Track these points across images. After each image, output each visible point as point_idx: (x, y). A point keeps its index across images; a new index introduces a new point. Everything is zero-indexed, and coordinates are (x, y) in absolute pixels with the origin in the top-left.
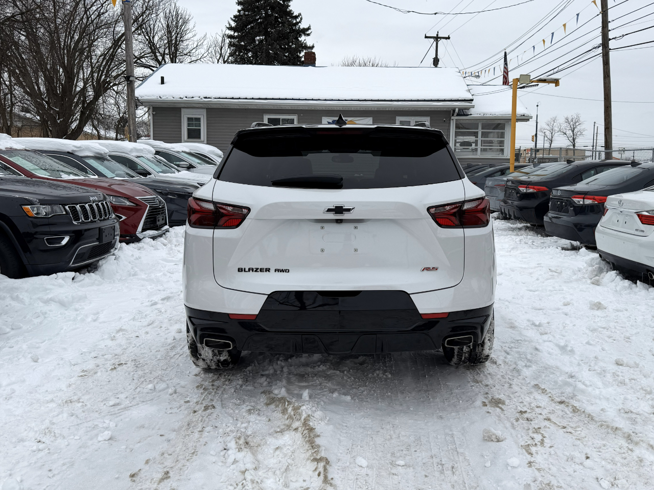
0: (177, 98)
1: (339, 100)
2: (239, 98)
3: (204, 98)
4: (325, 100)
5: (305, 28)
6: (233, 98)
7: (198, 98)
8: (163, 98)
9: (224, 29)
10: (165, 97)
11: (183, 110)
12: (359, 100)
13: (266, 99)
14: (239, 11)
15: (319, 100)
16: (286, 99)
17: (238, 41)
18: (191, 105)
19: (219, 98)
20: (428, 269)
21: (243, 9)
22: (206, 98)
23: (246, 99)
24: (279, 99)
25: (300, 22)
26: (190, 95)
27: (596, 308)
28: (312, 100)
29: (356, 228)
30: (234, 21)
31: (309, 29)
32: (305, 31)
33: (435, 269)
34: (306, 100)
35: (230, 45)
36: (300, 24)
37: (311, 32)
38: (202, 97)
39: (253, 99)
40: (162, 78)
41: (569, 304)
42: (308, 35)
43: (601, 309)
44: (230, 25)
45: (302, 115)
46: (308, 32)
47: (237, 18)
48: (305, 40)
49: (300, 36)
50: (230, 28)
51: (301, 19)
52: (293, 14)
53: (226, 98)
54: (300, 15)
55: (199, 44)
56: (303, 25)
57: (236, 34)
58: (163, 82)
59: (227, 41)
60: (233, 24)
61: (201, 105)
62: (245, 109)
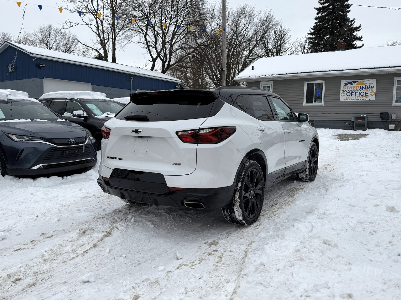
0: (258, 77)
1: (351, 70)
2: (290, 74)
3: (271, 75)
4: (342, 70)
5: (357, 26)
6: (286, 74)
7: (268, 76)
8: (251, 77)
9: (307, 34)
10: (252, 77)
11: (261, 83)
12: (365, 69)
13: (305, 72)
14: (316, 23)
15: (338, 70)
16: (317, 72)
17: (314, 41)
18: (265, 80)
19: (279, 74)
20: (176, 164)
21: (318, 22)
22: (272, 75)
23: (294, 73)
24: (313, 72)
25: (354, 24)
26: (264, 74)
27: (389, 211)
28: (334, 71)
29: (148, 141)
30: (313, 29)
31: (360, 27)
32: (357, 29)
33: (179, 164)
34: (330, 71)
35: (310, 43)
36: (353, 25)
37: (361, 29)
38: (270, 75)
39: (298, 73)
40: (253, 67)
41: (378, 206)
42: (359, 30)
43: (394, 212)
44: (310, 32)
45: (328, 80)
46: (359, 29)
47: (315, 28)
48: (356, 34)
49: (354, 32)
50: (311, 34)
51: (354, 22)
52: (349, 19)
53: (283, 74)
54: (354, 19)
55: (293, 45)
56: (355, 26)
57: (314, 36)
58: (253, 69)
59: (308, 41)
60: (312, 31)
61: (270, 79)
62: (294, 79)
